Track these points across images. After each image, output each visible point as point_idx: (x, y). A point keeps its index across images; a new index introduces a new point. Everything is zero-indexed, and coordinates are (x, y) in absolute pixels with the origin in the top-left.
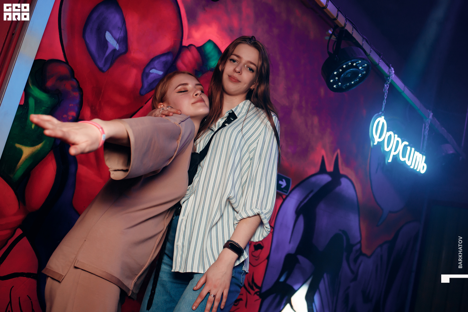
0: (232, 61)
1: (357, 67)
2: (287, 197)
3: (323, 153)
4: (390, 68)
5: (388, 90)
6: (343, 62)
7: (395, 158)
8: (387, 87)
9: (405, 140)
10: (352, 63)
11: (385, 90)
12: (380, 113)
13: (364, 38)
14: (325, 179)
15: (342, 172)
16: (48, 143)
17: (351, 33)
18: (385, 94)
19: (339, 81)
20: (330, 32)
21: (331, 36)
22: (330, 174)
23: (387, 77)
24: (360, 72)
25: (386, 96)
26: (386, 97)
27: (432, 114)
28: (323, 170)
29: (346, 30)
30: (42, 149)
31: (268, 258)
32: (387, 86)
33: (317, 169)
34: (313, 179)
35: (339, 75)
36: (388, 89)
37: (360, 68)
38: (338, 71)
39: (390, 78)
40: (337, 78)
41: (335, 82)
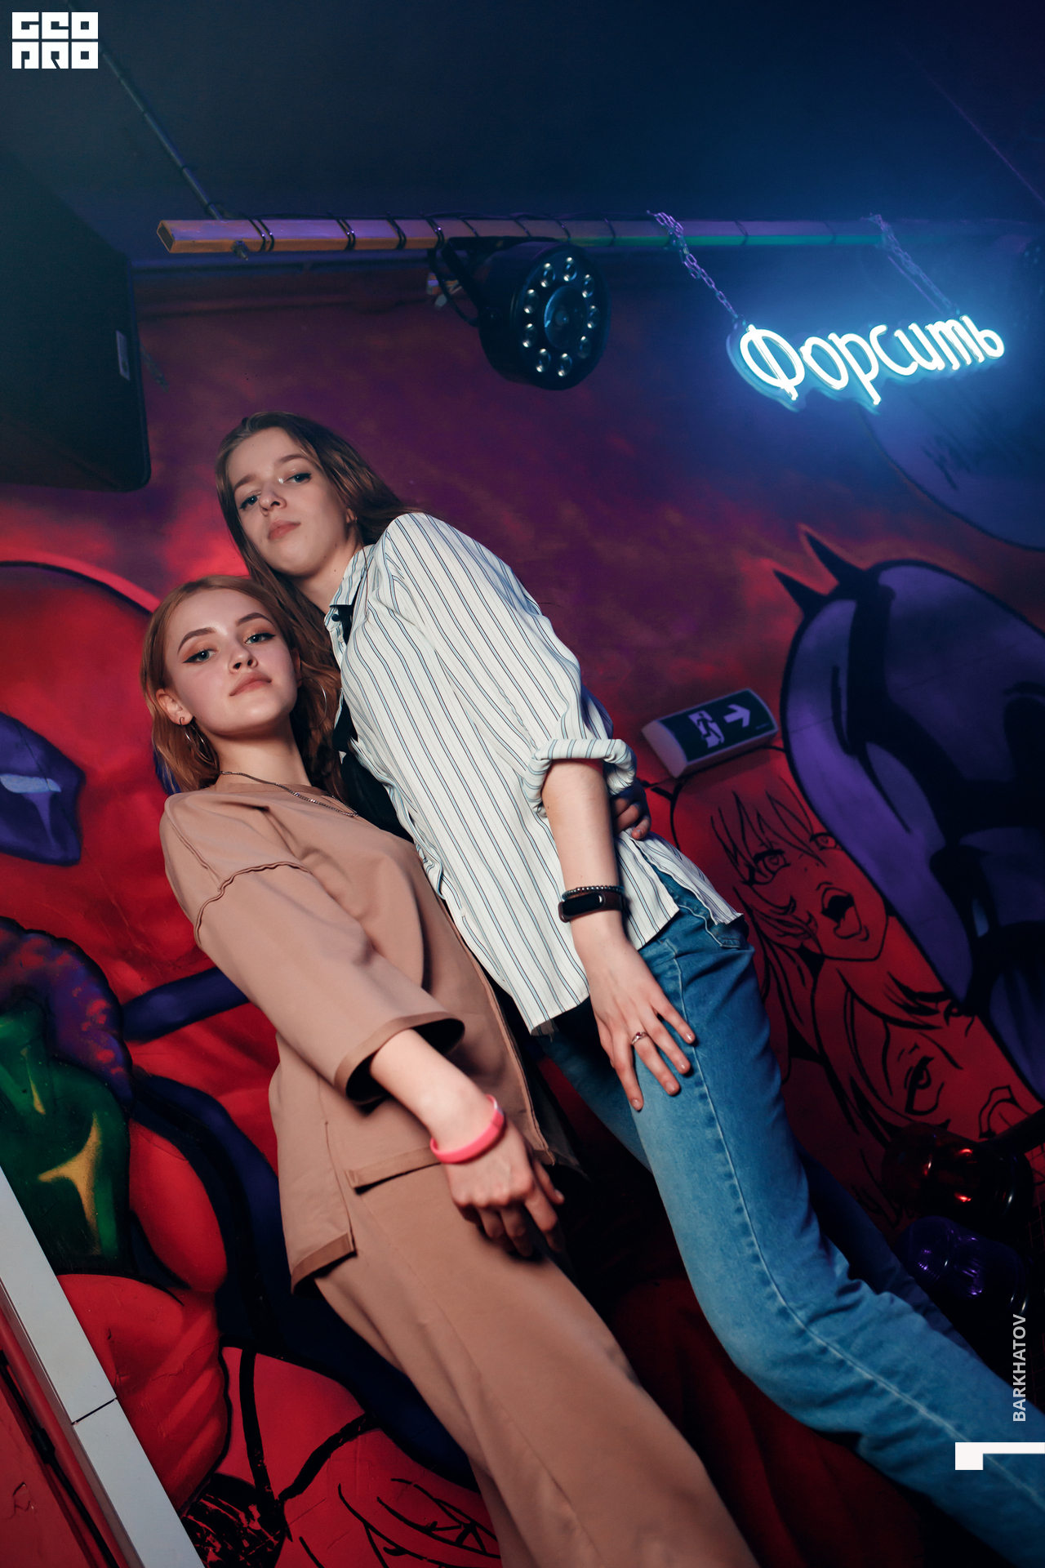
0: (249, 505)
1: (557, 284)
2: (785, 734)
3: (769, 565)
4: (653, 219)
5: (701, 267)
6: (512, 303)
7: (885, 383)
8: (693, 261)
9: (870, 326)
10: (538, 288)
11: (695, 275)
12: (736, 326)
13: (516, 219)
14: (839, 615)
15: (863, 564)
16: (107, 1114)
17: (472, 234)
18: (705, 279)
19: (555, 352)
20: (433, 282)
21: (443, 288)
22: (837, 595)
23: (669, 243)
24: (578, 286)
25: (709, 281)
26: (711, 284)
27: (879, 217)
28: (810, 603)
29: (453, 240)
30: (105, 1138)
31: (890, 910)
32: (690, 262)
33: (793, 614)
34: (809, 642)
35: (539, 339)
36: (698, 264)
37: (566, 279)
38: (526, 334)
39: (677, 238)
40: (543, 351)
41: (553, 364)
